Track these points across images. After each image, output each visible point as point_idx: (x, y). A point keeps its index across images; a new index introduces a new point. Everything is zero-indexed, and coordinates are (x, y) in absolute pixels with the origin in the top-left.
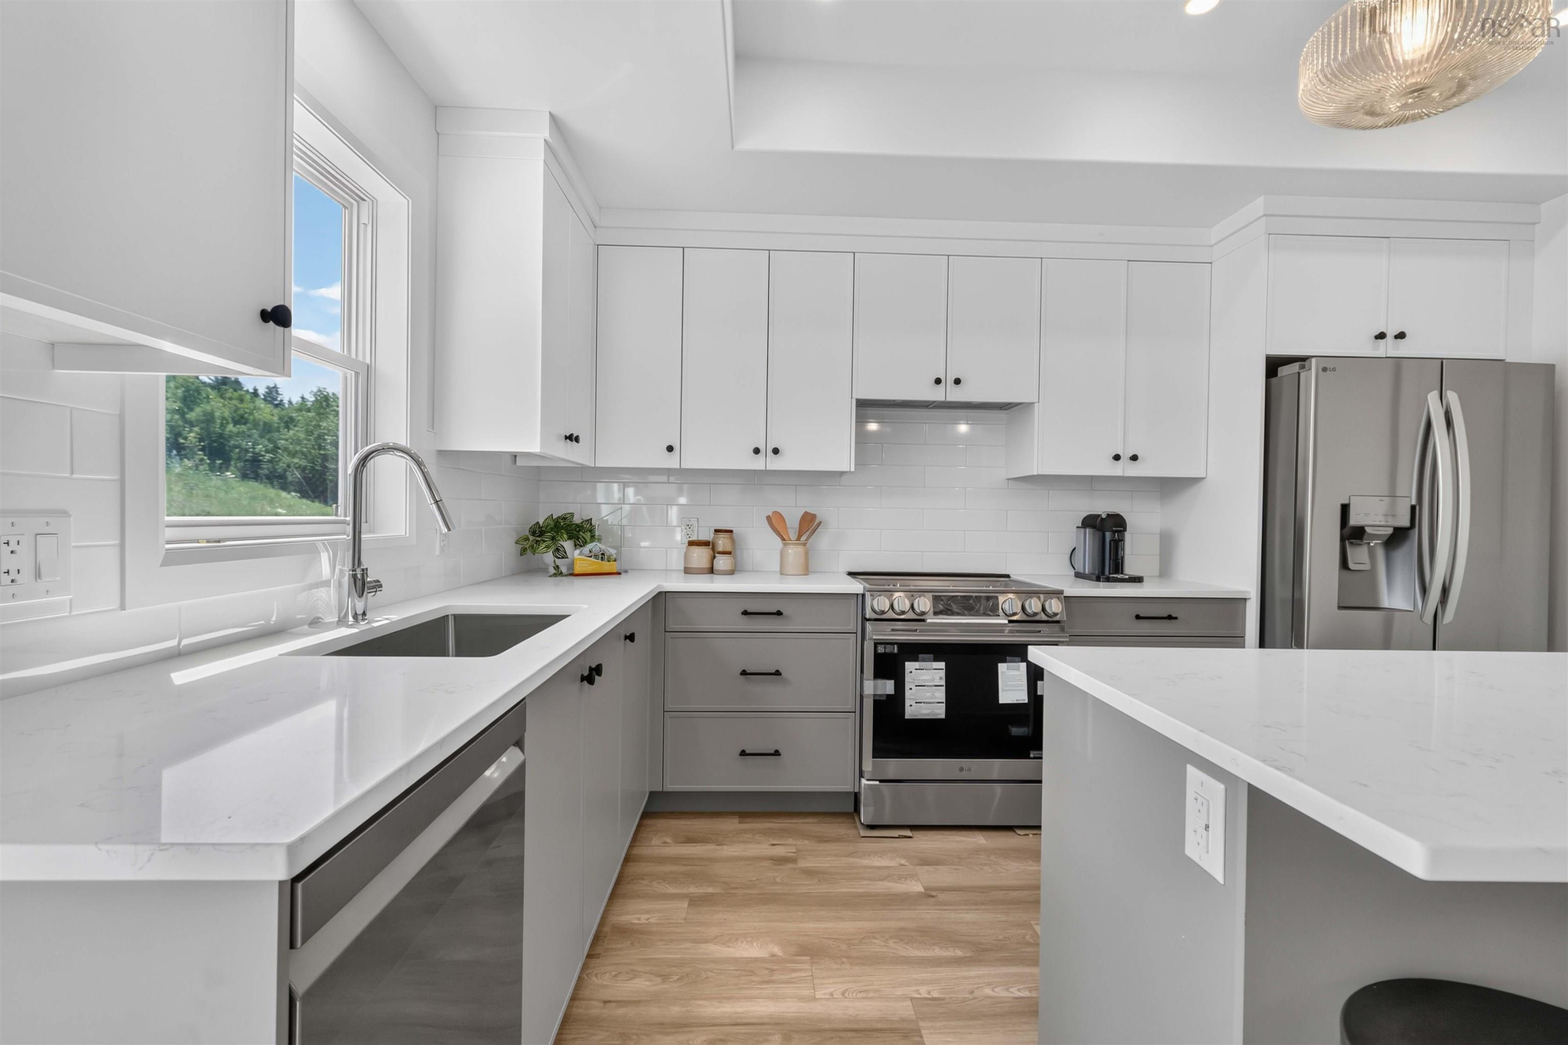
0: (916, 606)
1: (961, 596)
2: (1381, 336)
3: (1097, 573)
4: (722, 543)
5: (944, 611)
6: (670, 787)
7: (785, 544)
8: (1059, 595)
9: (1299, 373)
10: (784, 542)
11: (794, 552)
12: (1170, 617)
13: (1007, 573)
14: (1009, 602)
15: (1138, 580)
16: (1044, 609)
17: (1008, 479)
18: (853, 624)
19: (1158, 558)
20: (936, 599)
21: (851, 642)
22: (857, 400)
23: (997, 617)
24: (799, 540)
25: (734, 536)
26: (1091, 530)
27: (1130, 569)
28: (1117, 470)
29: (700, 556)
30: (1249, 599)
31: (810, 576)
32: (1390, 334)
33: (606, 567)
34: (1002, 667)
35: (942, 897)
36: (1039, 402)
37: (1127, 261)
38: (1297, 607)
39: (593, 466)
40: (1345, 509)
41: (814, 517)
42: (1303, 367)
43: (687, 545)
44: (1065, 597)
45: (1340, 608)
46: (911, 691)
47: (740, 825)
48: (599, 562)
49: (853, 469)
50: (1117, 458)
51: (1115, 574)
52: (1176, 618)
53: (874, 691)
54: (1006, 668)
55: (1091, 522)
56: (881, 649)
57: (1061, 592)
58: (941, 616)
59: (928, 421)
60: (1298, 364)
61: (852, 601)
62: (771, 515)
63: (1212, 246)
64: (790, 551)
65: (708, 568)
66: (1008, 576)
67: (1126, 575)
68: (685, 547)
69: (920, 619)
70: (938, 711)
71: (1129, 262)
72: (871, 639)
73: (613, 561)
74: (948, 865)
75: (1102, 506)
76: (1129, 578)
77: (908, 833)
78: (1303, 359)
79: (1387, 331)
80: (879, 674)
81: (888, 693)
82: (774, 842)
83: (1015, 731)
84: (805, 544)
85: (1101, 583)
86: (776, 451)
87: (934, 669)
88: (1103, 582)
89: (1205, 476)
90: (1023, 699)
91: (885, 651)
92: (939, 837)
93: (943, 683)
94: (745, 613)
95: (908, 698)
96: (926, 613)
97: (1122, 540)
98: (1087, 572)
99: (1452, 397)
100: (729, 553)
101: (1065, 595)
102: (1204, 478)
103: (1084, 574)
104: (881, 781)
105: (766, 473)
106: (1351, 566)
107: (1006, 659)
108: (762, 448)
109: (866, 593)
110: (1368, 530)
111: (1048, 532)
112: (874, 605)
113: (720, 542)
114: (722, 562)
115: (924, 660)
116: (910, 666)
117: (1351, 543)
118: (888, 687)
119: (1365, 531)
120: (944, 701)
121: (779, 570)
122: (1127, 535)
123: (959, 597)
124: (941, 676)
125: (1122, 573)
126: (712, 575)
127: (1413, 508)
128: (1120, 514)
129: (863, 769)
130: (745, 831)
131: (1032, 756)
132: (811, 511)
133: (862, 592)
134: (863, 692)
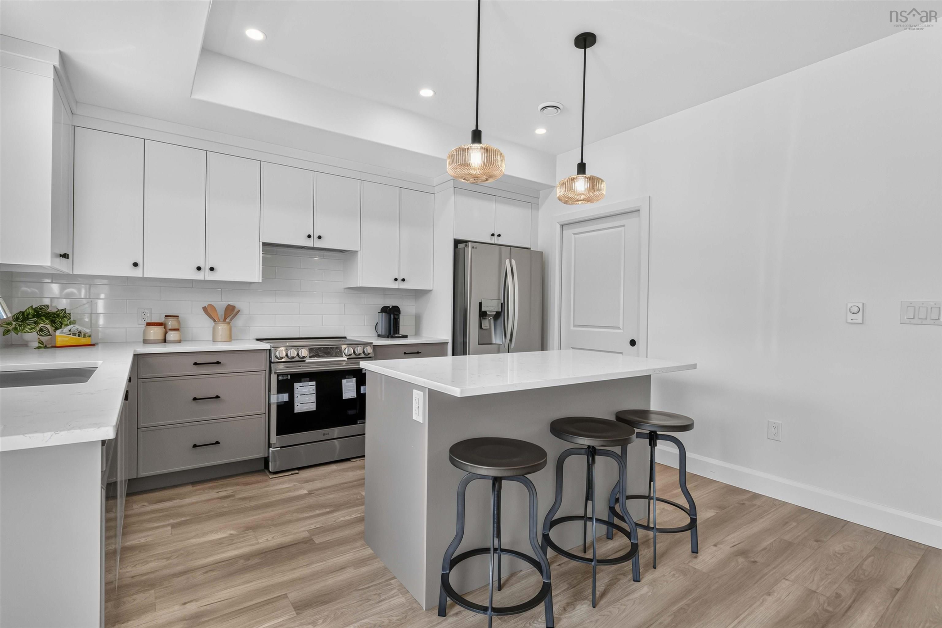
0: (300, 354)
1: (323, 348)
2: (493, 235)
3: (387, 334)
4: (171, 323)
5: (315, 355)
6: (143, 474)
7: (215, 323)
8: (371, 345)
9: (465, 248)
10: (215, 322)
11: (222, 328)
12: (418, 353)
13: (345, 336)
14: (347, 350)
15: (405, 337)
16: (364, 352)
17: (345, 288)
18: (264, 366)
19: (414, 326)
20: (311, 350)
21: (263, 376)
22: (263, 242)
23: (342, 357)
24: (225, 321)
25: (180, 318)
26: (385, 314)
27: (402, 332)
28: (396, 285)
29: (156, 333)
30: (449, 343)
31: (233, 342)
32: (496, 234)
33: (83, 341)
34: (344, 381)
35: (317, 492)
36: (360, 251)
37: (399, 188)
38: (465, 344)
39: (72, 273)
40: (480, 304)
41: (234, 307)
42: (466, 246)
43: (145, 325)
44: (373, 346)
45: (479, 344)
46: (298, 398)
47: (193, 488)
48: (77, 338)
49: (261, 281)
50: (396, 280)
51: (396, 334)
52: (420, 353)
53: (277, 400)
54: (346, 381)
55: (385, 310)
56: (281, 378)
57: (372, 343)
58: (312, 358)
59: (302, 256)
60: (464, 244)
61: (263, 353)
62: (207, 307)
63: (434, 187)
64: (219, 328)
65: (161, 339)
66: (345, 338)
67: (400, 335)
68: (144, 327)
69: (302, 360)
70: (312, 407)
71: (401, 188)
72: (275, 373)
73: (88, 337)
74: (319, 480)
75: (390, 303)
76: (402, 336)
77: (297, 472)
78: (466, 242)
79: (495, 232)
80: (280, 391)
81: (285, 401)
82: (218, 491)
83: (351, 412)
84: (229, 323)
85: (389, 339)
86: (212, 269)
87: (310, 386)
88: (390, 338)
89: (432, 289)
90: (354, 395)
91: (283, 378)
92: (313, 470)
93: (315, 392)
94: (195, 364)
95: (296, 401)
96: (306, 357)
97: (399, 318)
98: (383, 334)
99: (513, 261)
100: (178, 330)
101: (373, 345)
102: (432, 290)
103: (382, 335)
104: (281, 447)
105: (205, 281)
106: (483, 327)
107: (346, 377)
108: (202, 267)
109: (272, 349)
110: (488, 312)
111: (365, 315)
112: (277, 355)
113: (170, 323)
114: (172, 336)
115: (304, 382)
116: (297, 385)
117: (483, 318)
118: (285, 397)
119: (487, 313)
120: (315, 401)
121: (211, 339)
122: (401, 317)
123: (322, 348)
124: (314, 389)
125: (399, 334)
126: (165, 343)
127: (502, 304)
128: (398, 306)
129: (271, 443)
130: (198, 490)
131: (358, 423)
132: (231, 303)
133: (269, 348)
134: (270, 402)
